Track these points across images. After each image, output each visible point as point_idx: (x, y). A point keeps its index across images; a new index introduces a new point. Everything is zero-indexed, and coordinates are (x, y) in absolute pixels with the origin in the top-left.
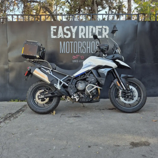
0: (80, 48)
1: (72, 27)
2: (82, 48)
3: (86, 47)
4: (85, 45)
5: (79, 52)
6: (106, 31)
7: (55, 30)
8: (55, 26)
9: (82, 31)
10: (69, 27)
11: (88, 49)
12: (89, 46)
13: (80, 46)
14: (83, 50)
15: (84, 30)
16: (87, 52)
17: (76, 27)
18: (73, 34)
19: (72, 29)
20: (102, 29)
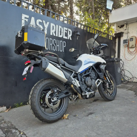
0: (51, 45)
1: (44, 22)
2: (53, 45)
3: (56, 44)
4: (55, 43)
5: (50, 49)
6: (70, 34)
7: (27, 20)
8: (27, 16)
9: (53, 29)
10: (42, 21)
11: (58, 47)
12: (58, 45)
13: (51, 43)
14: (53, 47)
15: (55, 28)
16: (57, 50)
17: (48, 23)
18: (45, 29)
19: (45, 24)
20: (67, 31)
